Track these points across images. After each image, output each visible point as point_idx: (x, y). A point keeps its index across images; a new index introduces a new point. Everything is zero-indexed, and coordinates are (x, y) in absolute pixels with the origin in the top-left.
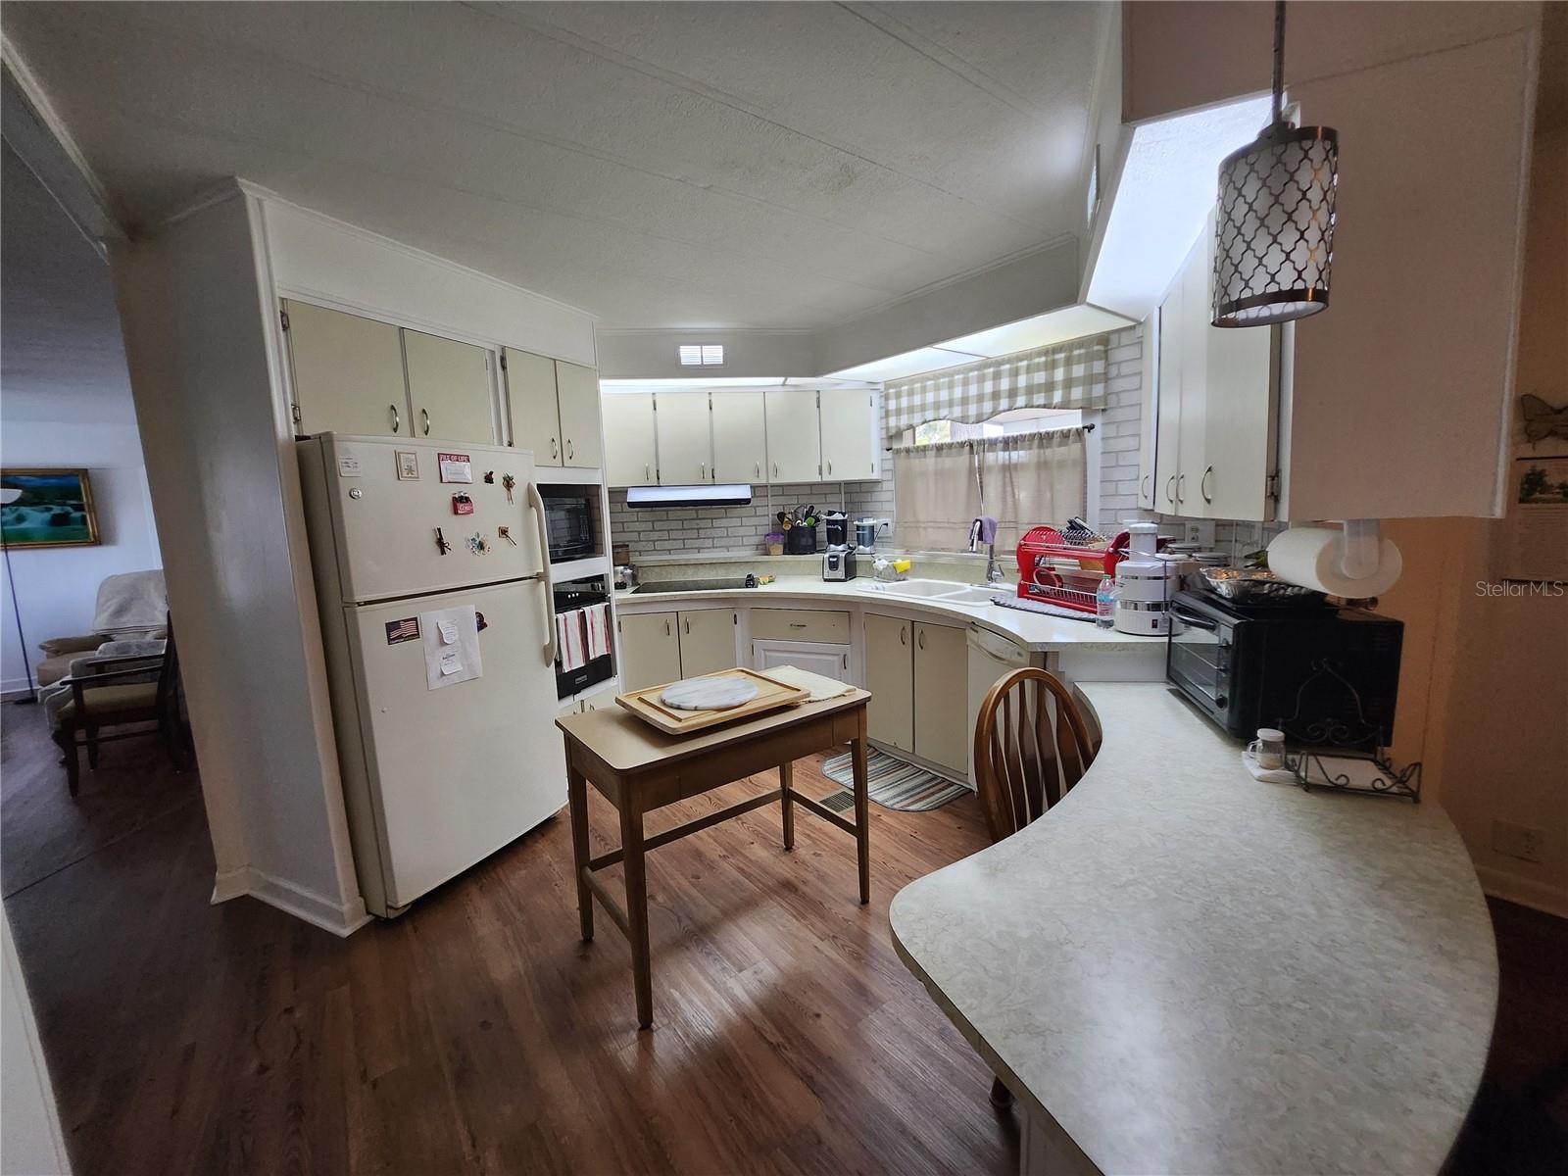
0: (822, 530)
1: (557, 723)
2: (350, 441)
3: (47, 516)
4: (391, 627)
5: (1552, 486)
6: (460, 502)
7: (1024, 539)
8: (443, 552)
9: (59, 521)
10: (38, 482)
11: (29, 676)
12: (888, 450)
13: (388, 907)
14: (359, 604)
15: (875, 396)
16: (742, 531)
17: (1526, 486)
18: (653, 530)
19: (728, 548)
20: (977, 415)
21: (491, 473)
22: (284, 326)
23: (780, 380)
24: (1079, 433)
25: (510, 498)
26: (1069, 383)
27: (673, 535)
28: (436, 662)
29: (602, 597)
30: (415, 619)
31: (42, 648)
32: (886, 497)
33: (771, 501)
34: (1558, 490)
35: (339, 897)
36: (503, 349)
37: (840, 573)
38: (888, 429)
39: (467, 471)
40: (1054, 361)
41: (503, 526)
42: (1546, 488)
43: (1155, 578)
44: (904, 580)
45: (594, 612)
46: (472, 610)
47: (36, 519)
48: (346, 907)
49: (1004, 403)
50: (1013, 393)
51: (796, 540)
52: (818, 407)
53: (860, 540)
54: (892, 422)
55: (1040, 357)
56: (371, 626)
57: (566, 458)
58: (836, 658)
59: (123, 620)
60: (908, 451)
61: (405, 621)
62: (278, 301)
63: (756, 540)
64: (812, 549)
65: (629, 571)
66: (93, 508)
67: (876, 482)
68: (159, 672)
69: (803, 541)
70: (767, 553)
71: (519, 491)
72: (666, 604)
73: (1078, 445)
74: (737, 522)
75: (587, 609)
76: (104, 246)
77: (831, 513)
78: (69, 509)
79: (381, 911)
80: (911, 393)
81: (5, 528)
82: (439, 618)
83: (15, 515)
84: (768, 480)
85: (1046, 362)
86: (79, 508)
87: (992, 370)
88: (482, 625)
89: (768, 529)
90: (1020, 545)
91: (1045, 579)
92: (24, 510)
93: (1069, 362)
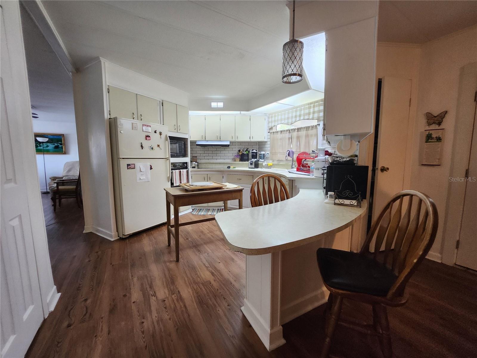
0: (250, 155)
1: (164, 189)
2: (121, 119)
3: (54, 146)
4: (128, 165)
5: (434, 138)
6: (147, 137)
7: (299, 155)
8: (142, 149)
9: (56, 147)
10: (52, 137)
11: (47, 187)
12: (269, 132)
13: (123, 235)
14: (121, 158)
15: (266, 117)
16: (229, 155)
17: (427, 138)
18: (204, 153)
19: (224, 159)
20: (291, 122)
21: (156, 131)
22: (108, 92)
23: (239, 112)
24: (316, 126)
25: (161, 138)
26: (314, 113)
27: (210, 155)
28: (139, 176)
29: (186, 168)
30: (134, 164)
31: (50, 178)
32: (268, 146)
33: (237, 147)
34: (435, 139)
35: (112, 231)
36: (163, 100)
37: (253, 166)
38: (269, 127)
39: (150, 129)
40: (310, 106)
41: (158, 144)
42: (432, 138)
43: (323, 161)
44: (270, 168)
45: (184, 171)
46: (149, 164)
47: (51, 146)
48: (113, 234)
49: (298, 118)
50: (300, 116)
51: (243, 157)
52: (250, 120)
53: (260, 158)
54: (270, 125)
55: (307, 105)
56: (123, 164)
57: (178, 130)
58: (249, 188)
59: (70, 173)
60: (274, 133)
61: (132, 164)
62: (107, 86)
63: (233, 157)
64: (248, 160)
65: (196, 164)
66: (64, 144)
67: (266, 142)
68: (77, 182)
69: (245, 158)
70: (235, 161)
71: (163, 136)
72: (205, 172)
73: (316, 130)
74: (227, 152)
75: (182, 170)
76: (71, 74)
77: (253, 150)
78: (59, 144)
79: (121, 236)
80: (275, 116)
81: (44, 148)
82: (140, 165)
83: (46, 145)
84: (235, 140)
85: (308, 107)
86: (61, 144)
87: (295, 109)
88: (151, 168)
89: (236, 154)
90: (297, 157)
91: (303, 166)
92: (48, 144)
93: (314, 107)
